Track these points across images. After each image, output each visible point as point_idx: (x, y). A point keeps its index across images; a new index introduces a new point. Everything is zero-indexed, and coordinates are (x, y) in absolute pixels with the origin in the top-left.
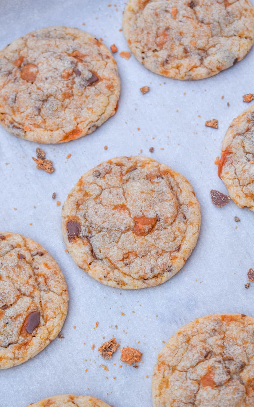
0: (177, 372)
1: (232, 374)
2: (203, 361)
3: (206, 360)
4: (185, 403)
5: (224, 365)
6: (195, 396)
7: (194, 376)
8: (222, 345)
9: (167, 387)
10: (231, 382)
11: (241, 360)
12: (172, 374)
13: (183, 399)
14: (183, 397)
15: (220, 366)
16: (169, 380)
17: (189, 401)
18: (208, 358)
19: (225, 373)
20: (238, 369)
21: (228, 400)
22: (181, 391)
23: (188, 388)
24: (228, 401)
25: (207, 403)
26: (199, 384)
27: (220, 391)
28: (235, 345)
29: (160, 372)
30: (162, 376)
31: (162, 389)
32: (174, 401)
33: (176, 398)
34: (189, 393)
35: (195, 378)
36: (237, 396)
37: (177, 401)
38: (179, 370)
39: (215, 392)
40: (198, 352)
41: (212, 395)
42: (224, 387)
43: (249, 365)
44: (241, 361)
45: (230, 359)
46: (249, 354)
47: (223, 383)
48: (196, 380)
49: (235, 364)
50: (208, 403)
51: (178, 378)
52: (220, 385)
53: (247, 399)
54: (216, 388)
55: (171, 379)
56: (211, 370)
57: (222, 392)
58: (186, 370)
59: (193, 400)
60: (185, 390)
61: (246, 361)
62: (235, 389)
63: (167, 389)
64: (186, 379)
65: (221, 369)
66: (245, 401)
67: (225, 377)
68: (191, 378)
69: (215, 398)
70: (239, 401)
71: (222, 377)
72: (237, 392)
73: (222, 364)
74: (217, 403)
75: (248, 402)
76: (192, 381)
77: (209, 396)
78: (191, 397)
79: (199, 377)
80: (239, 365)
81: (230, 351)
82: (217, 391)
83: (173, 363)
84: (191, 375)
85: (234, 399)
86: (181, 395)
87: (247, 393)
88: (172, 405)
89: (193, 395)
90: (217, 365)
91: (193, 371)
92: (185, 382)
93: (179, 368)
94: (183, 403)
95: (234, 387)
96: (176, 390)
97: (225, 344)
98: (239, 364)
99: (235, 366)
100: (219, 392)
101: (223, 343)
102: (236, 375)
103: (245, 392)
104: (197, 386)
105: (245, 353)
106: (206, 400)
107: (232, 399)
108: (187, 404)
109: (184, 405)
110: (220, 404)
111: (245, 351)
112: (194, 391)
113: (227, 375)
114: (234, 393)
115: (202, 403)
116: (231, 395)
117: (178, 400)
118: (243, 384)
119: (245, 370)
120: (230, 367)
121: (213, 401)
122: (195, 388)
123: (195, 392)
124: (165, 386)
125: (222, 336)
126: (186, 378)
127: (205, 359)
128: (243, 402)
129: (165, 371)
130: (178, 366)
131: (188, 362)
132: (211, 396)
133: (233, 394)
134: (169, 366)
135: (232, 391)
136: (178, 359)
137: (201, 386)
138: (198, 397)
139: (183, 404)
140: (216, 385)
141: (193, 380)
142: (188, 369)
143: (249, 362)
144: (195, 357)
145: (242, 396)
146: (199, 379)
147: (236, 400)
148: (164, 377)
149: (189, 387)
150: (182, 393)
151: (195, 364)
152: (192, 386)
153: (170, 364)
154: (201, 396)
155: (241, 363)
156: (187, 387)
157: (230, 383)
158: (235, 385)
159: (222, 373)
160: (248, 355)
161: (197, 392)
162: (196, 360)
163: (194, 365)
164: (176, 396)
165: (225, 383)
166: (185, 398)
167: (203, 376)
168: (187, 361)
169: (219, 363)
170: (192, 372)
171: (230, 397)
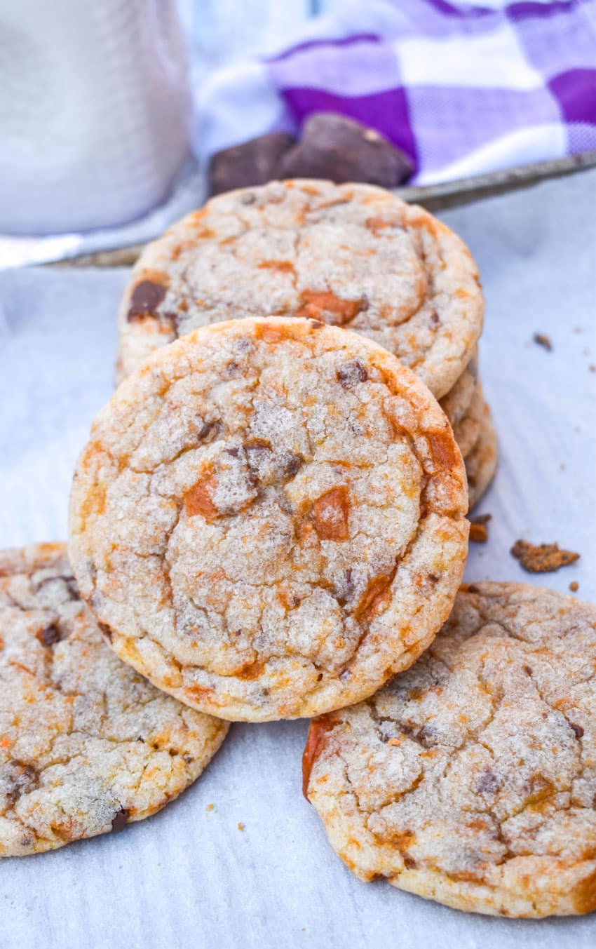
0: (128, 474)
1: (263, 486)
2: (195, 447)
3: (204, 443)
4: (139, 556)
5: (244, 461)
6: (167, 538)
7: (168, 487)
8: (249, 406)
9: (101, 511)
10: (257, 507)
11: (290, 448)
12: (117, 477)
13: (135, 545)
14: (137, 540)
15: (234, 462)
16: (108, 493)
17: (151, 551)
18: (208, 439)
19: (244, 482)
20: (280, 472)
21: (245, 555)
22: (132, 524)
23: (149, 518)
24: (244, 558)
25: (193, 558)
26: (179, 507)
27: (228, 529)
28: (282, 406)
29: (88, 469)
30: (90, 481)
31: (88, 513)
32: (114, 547)
33: (117, 542)
34: (150, 531)
35: (170, 493)
36: (269, 544)
37: (120, 548)
38: (134, 470)
39: (213, 531)
40: (182, 424)
41: (205, 539)
42: (239, 519)
43: (311, 461)
44: (290, 452)
45: (263, 445)
46: (313, 434)
47: (236, 508)
48: (173, 497)
49: (274, 460)
50: (195, 560)
51: (128, 489)
52: (228, 512)
53: (297, 553)
54: (217, 522)
55: (113, 490)
56: (210, 473)
57: (232, 532)
58: (150, 469)
59: (162, 547)
60: (143, 521)
61: (304, 452)
62: (267, 526)
63: (100, 517)
64: (147, 493)
65: (236, 471)
66: (290, 556)
67: (243, 494)
68: (161, 490)
69: (212, 547)
70: (275, 558)
71: (235, 494)
72: (270, 534)
73: (240, 458)
74: (218, 562)
75: (297, 561)
76: (161, 499)
77: (198, 541)
78: (156, 539)
79: (179, 489)
80: (285, 463)
81: (264, 423)
82: (220, 529)
83: (120, 450)
84: (160, 482)
85: (260, 553)
86: (132, 535)
87: (298, 537)
88: (110, 558)
89: (162, 536)
90: (227, 460)
91: (165, 473)
92: (143, 501)
93: (134, 463)
94: (136, 554)
95: (263, 522)
96: (121, 520)
97: (255, 402)
98: (283, 460)
99: (272, 465)
100: (225, 533)
101: (251, 401)
102: (276, 488)
103: (293, 533)
104: (173, 512)
105: (303, 429)
106: (191, 550)
107: (255, 553)
108: (144, 557)
109: (136, 561)
110: (225, 564)
111: (305, 424)
112: (164, 524)
113: (249, 488)
114: (261, 538)
115: (180, 557)
116: (256, 542)
117: (124, 548)
118: (288, 512)
119: (298, 477)
120: (259, 468)
121: (208, 555)
122: (166, 516)
123: (167, 529)
124: (96, 507)
125: (252, 381)
126: (149, 491)
127: (200, 443)
128: (285, 560)
129: (99, 467)
130: (131, 456)
131: (155, 448)
132: (203, 544)
133: (259, 540)
134: (110, 456)
135: (257, 531)
136: (132, 440)
137: (184, 512)
138: (172, 543)
139: (136, 557)
140: (218, 514)
141: (164, 496)
142: (157, 466)
143: (313, 454)
144: (174, 437)
145: (283, 545)
146: (180, 495)
147: (266, 556)
148: (96, 485)
149: (153, 514)
150: (135, 530)
151: (173, 455)
152: (161, 512)
153: (112, 450)
154: (180, 539)
155: (291, 457)
156: (148, 514)
157: (256, 510)
158: (267, 516)
159: (235, 482)
160: (311, 436)
161: (174, 527)
162: (175, 445)
163: (171, 458)
164: (119, 536)
165: (243, 509)
166: (141, 543)
167: (188, 488)
168: (153, 445)
169: (232, 457)
170: (164, 476)
171: (250, 547)
